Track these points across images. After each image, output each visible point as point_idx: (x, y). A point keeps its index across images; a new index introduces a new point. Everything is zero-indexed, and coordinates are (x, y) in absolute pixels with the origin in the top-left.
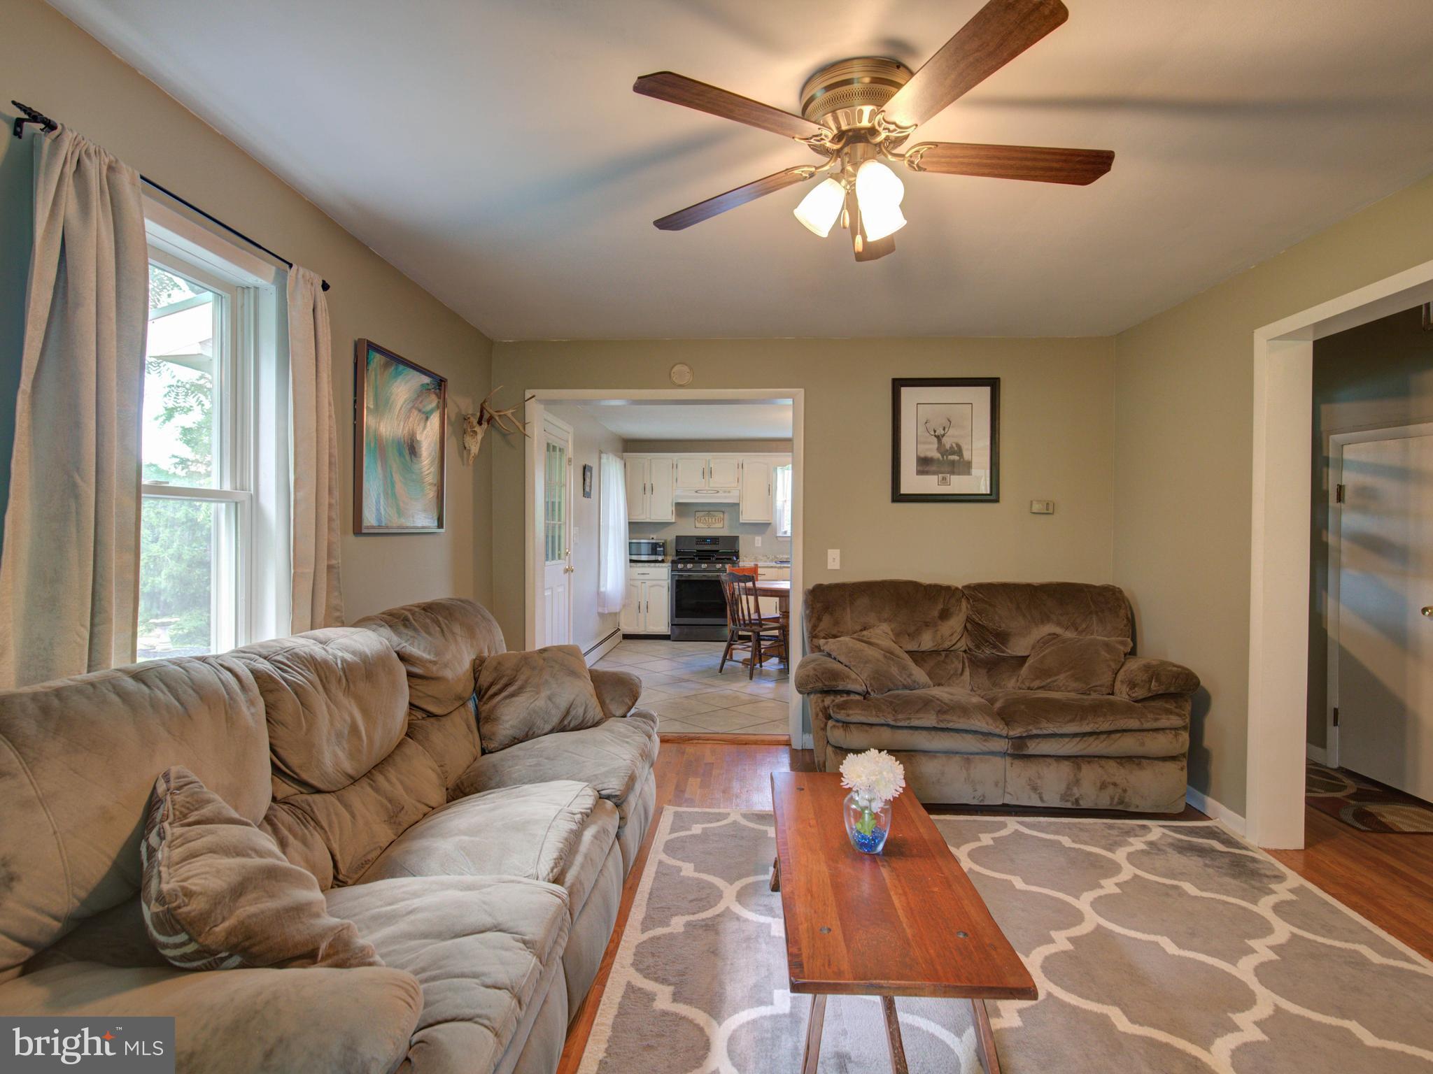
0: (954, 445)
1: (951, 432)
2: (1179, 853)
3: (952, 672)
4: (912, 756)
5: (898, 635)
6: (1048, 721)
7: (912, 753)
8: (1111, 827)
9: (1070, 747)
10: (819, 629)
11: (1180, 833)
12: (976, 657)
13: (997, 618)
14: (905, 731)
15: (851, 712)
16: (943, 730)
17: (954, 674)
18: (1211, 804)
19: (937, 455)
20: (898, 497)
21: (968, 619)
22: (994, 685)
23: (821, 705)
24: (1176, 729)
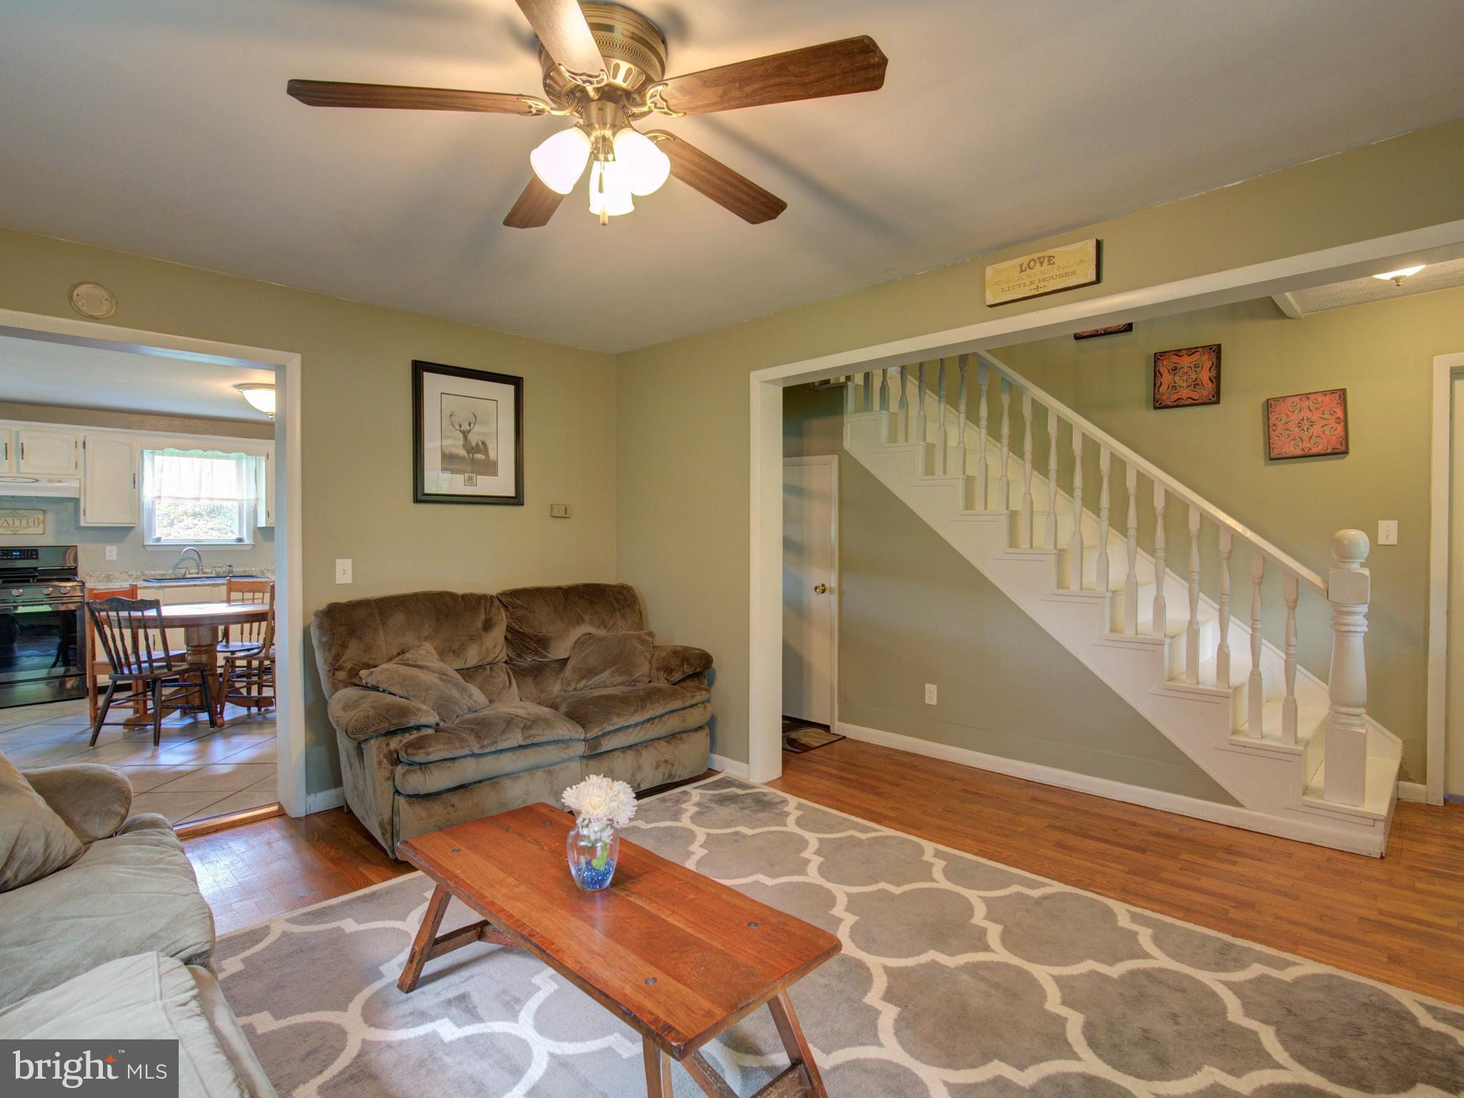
0: (480, 444)
1: (477, 429)
2: (721, 805)
3: (501, 686)
4: (497, 783)
5: (442, 654)
6: (618, 715)
7: (495, 780)
8: (664, 800)
9: (633, 737)
10: (344, 659)
11: (710, 789)
12: (519, 667)
13: (537, 623)
14: (490, 757)
15: (431, 749)
16: (533, 745)
17: (503, 688)
18: (719, 761)
19: (463, 453)
20: (420, 497)
21: (509, 629)
22: (542, 691)
23: (385, 750)
24: (703, 702)
